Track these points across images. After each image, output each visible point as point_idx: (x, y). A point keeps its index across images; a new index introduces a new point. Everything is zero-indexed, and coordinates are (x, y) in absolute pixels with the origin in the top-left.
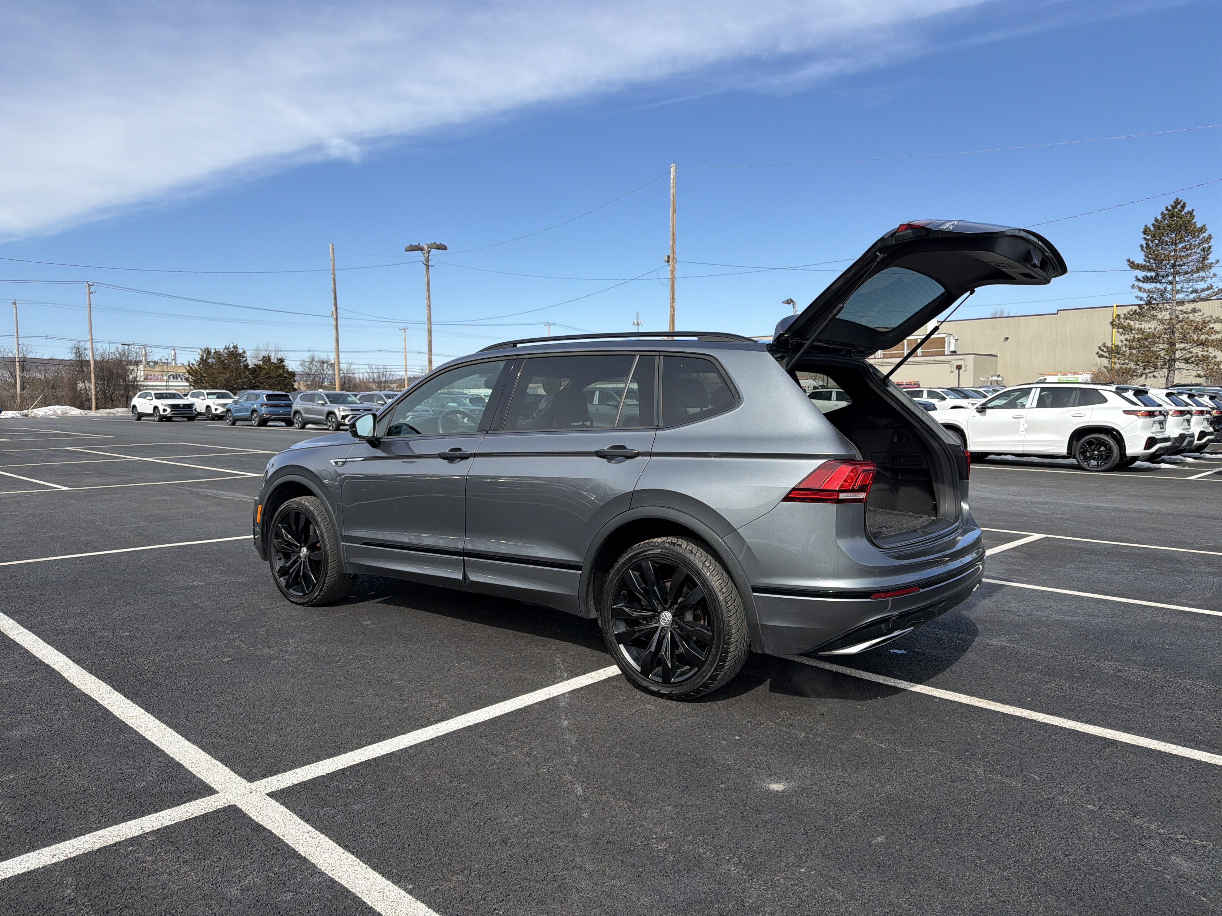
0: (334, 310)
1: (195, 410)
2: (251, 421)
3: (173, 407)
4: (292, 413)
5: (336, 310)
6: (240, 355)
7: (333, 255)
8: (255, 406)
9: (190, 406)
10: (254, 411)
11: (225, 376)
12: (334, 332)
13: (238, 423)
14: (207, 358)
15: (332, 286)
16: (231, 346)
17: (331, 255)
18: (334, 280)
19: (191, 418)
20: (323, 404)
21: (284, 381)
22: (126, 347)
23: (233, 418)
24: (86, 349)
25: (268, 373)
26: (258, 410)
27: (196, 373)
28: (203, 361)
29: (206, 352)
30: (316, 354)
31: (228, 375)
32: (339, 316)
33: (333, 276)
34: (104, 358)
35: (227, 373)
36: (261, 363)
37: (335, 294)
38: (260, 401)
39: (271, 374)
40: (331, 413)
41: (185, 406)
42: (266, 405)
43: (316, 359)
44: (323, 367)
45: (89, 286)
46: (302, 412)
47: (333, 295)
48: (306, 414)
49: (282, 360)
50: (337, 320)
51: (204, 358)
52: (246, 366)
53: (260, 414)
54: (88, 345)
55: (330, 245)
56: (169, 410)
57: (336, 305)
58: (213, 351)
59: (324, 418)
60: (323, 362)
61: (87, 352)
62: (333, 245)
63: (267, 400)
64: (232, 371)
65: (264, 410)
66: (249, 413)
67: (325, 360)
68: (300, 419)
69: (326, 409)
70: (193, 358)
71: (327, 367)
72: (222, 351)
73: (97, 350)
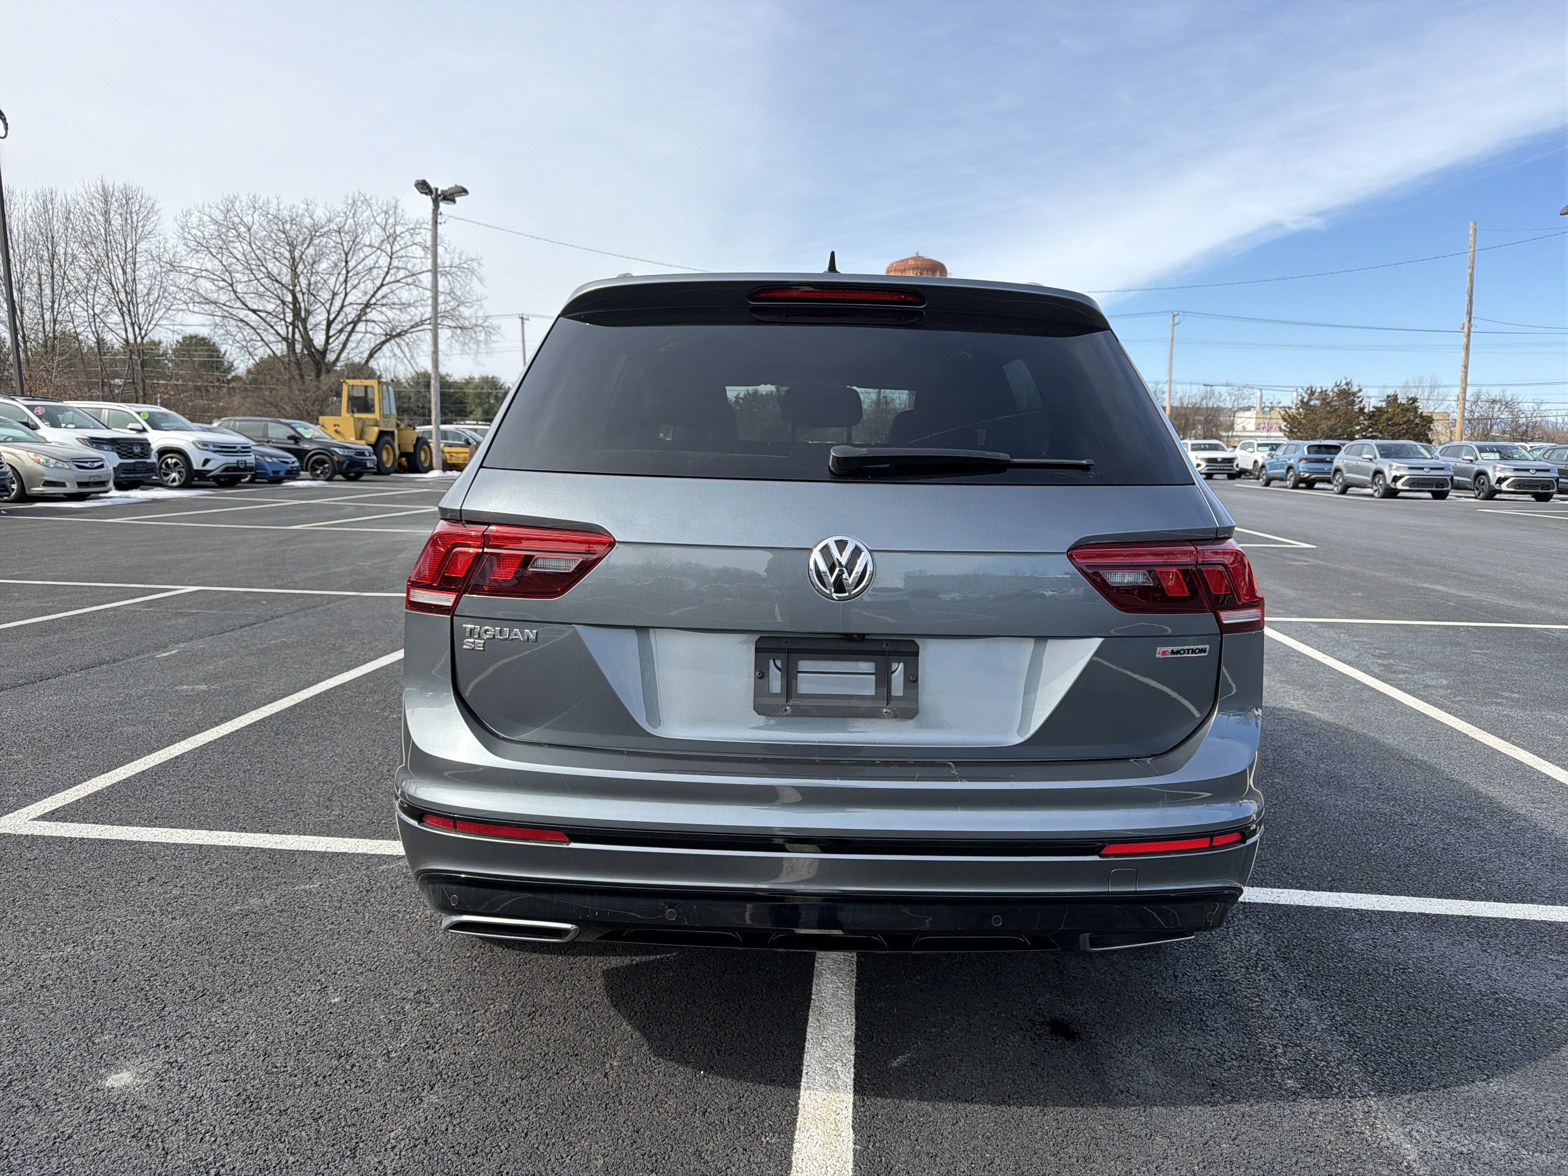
0: (1466, 321)
1: (1237, 466)
2: (1285, 480)
3: (1210, 461)
4: (1332, 471)
5: (1470, 321)
6: (1354, 394)
7: (1475, 238)
8: (1292, 461)
9: (1230, 460)
10: (1290, 468)
11: (1329, 423)
12: (1463, 353)
13: (1273, 483)
14: (1310, 400)
15: (1468, 285)
16: (1344, 382)
17: (1471, 238)
18: (1472, 276)
19: (1232, 476)
20: (1371, 459)
21: (1413, 429)
22: (1209, 388)
23: (1267, 476)
24: (1163, 393)
25: (1390, 419)
26: (1295, 467)
27: (1292, 419)
28: (1304, 404)
29: (1309, 392)
30: (1484, 390)
31: (1333, 421)
32: (1472, 329)
33: (1470, 270)
34: (1182, 403)
35: (1333, 419)
36: (1384, 404)
37: (1471, 296)
38: (1299, 454)
39: (1396, 419)
40: (1378, 472)
41: (1225, 460)
42: (1306, 459)
43: (1483, 397)
44: (1494, 408)
45: (1174, 316)
46: (1344, 470)
47: (1467, 298)
48: (1348, 472)
49: (1415, 400)
50: (1469, 335)
51: (1305, 400)
52: (1362, 409)
53: (1297, 472)
54: (1166, 388)
55: (1471, 224)
56: (1203, 464)
57: (1470, 313)
58: (1319, 390)
59: (1369, 479)
60: (1494, 402)
61: (1164, 396)
62: (1475, 223)
63: (1309, 452)
64: (1340, 416)
65: (1302, 466)
66: (1284, 471)
67: (1498, 398)
68: (1340, 480)
69: (1373, 466)
70: (1289, 399)
71: (1500, 408)
72: (1330, 390)
73: (1177, 393)
